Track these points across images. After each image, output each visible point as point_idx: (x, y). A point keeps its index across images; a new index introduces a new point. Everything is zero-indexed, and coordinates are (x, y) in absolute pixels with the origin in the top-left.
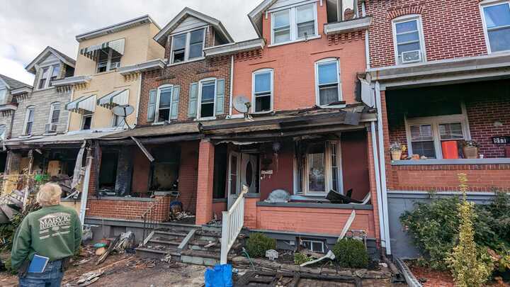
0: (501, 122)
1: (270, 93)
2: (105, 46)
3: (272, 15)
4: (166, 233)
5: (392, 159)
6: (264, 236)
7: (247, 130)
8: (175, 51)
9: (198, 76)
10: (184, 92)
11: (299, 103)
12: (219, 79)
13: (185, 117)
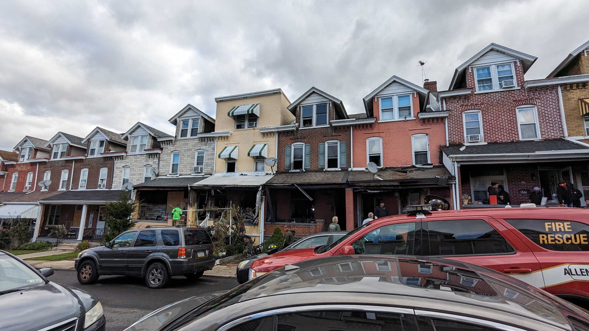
0: (525, 181)
2: (250, 112)
3: (380, 99)
5: (463, 204)
7: (378, 185)
8: (304, 118)
9: (325, 138)
10: (314, 149)
11: (401, 162)
12: (342, 142)
13: (316, 167)
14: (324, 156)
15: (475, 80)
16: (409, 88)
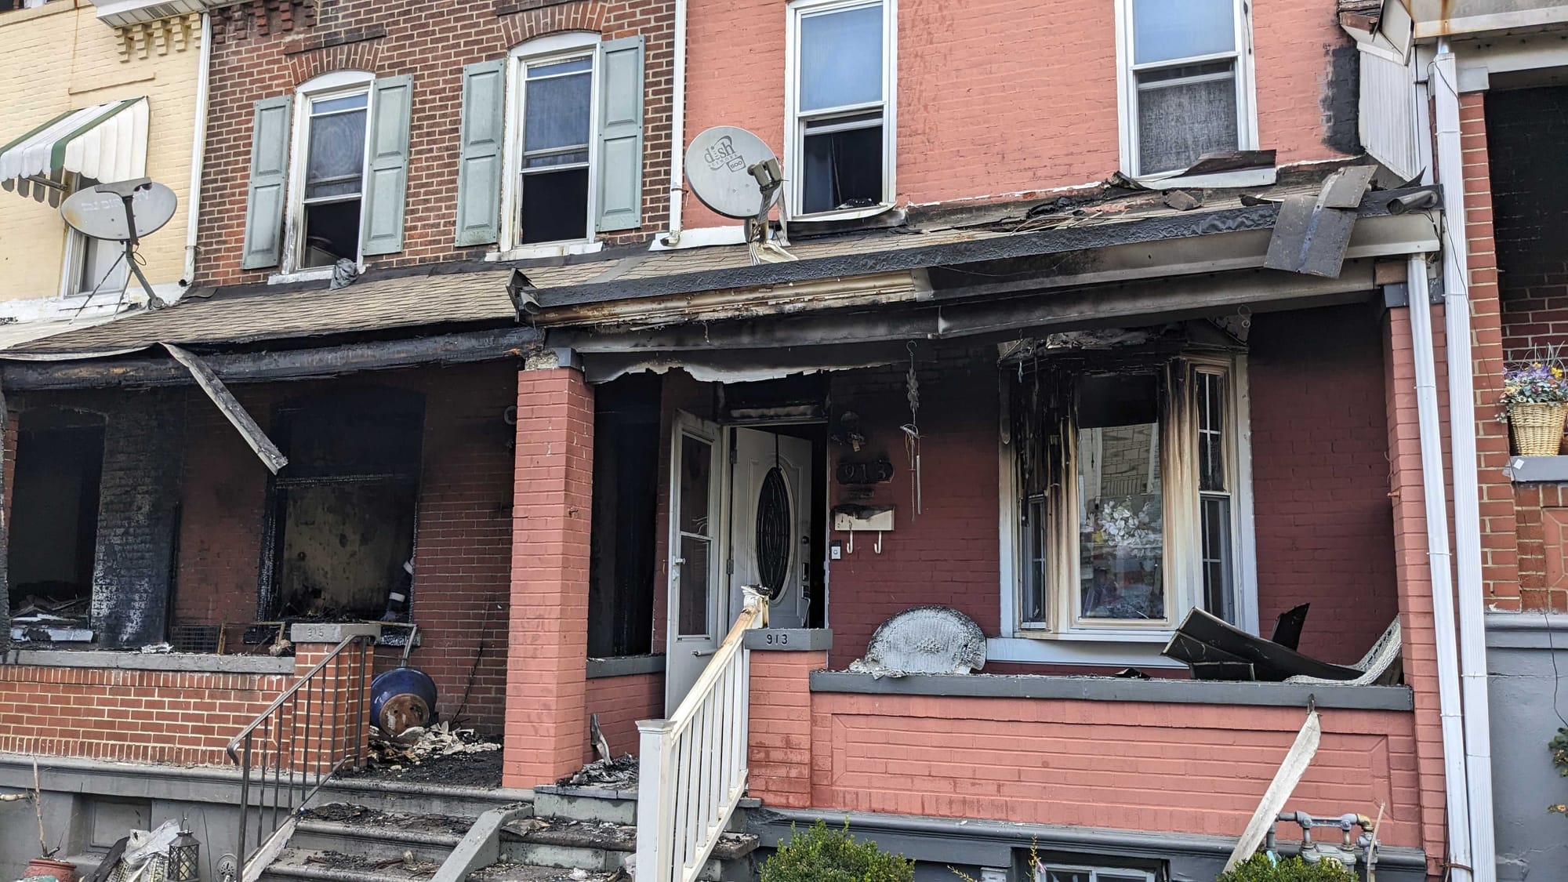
1: (878, 113)
4: (353, 829)
5: (1514, 451)
6: (852, 843)
9: (506, 26)
10: (430, 109)
11: (1027, 164)
12: (615, 44)
13: (439, 242)
14: (498, 157)
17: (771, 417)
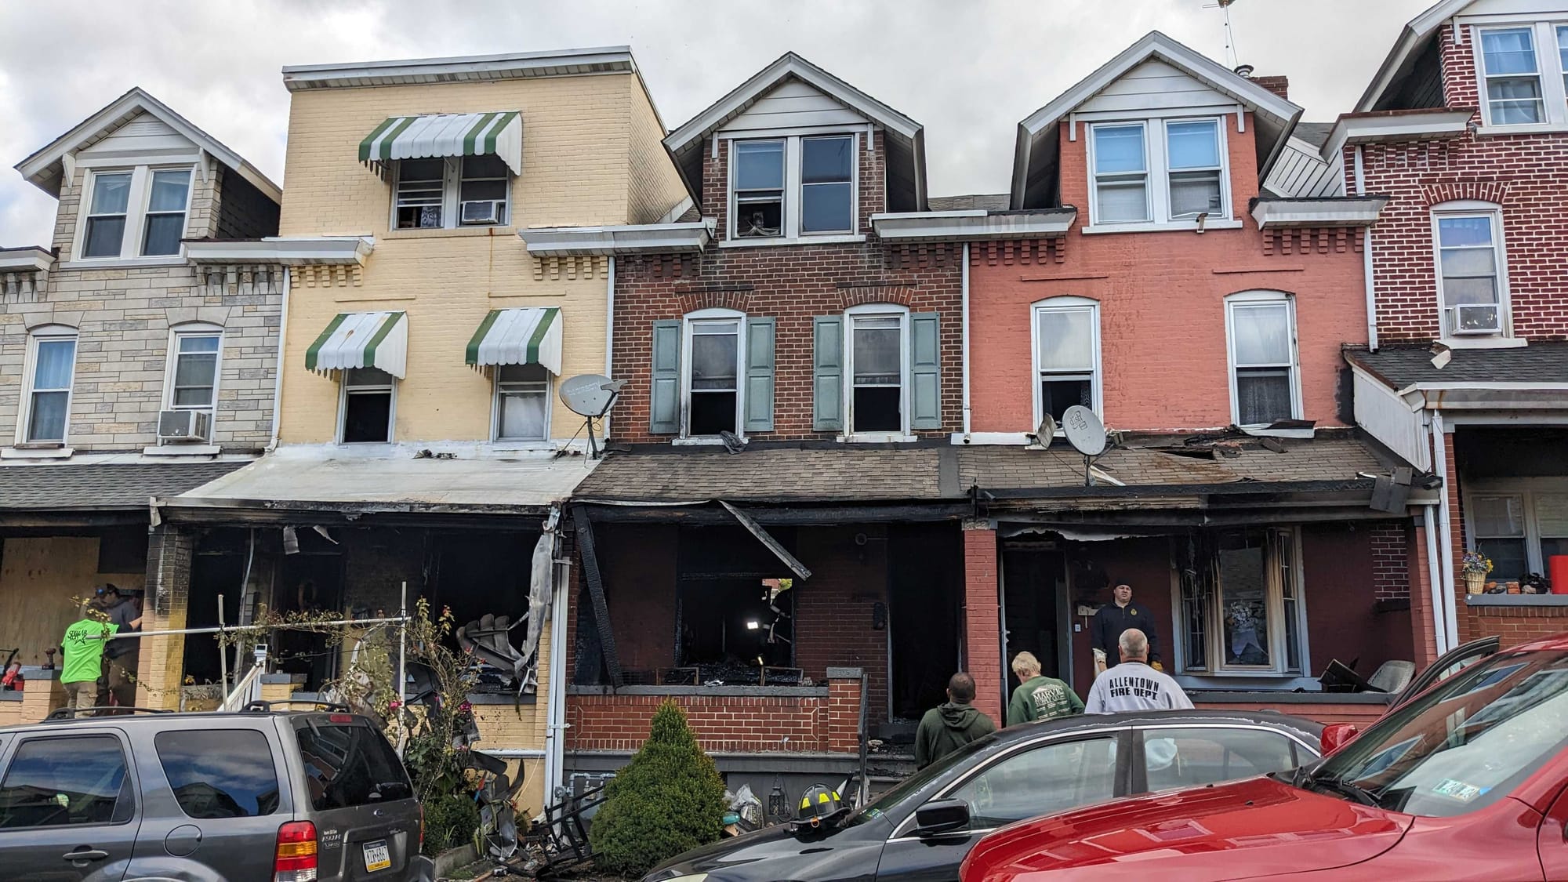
1: (1089, 373)
3: (1089, 131)
5: (1468, 592)
7: (1115, 508)
8: (741, 194)
9: (843, 294)
10: (789, 341)
11: (1181, 413)
12: (919, 315)
13: (800, 427)
14: (840, 377)
15: (1478, 79)
16: (1216, 89)
17: (1030, 547)
